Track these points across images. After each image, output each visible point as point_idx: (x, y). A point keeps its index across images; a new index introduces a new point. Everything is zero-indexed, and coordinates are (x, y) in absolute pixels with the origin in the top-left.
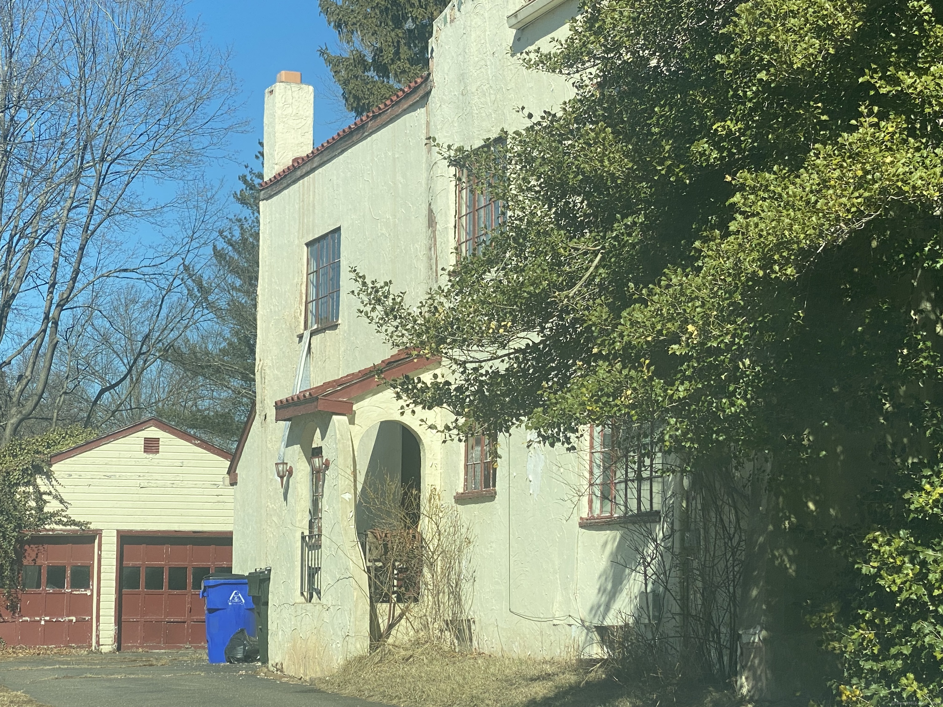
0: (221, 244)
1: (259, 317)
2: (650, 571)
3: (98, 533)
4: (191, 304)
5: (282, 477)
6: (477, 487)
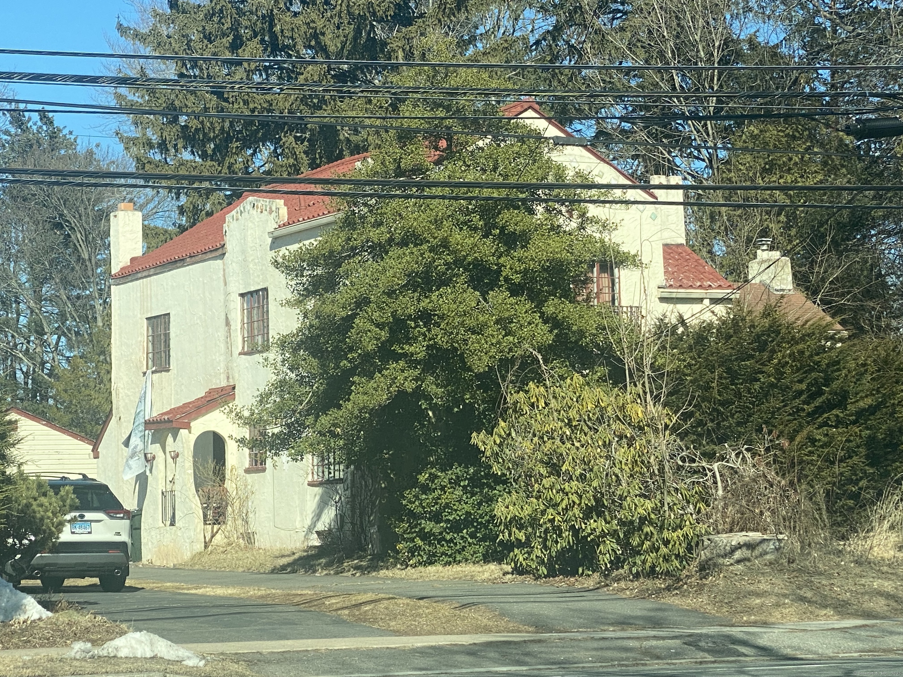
5: (149, 461)
6: (256, 465)
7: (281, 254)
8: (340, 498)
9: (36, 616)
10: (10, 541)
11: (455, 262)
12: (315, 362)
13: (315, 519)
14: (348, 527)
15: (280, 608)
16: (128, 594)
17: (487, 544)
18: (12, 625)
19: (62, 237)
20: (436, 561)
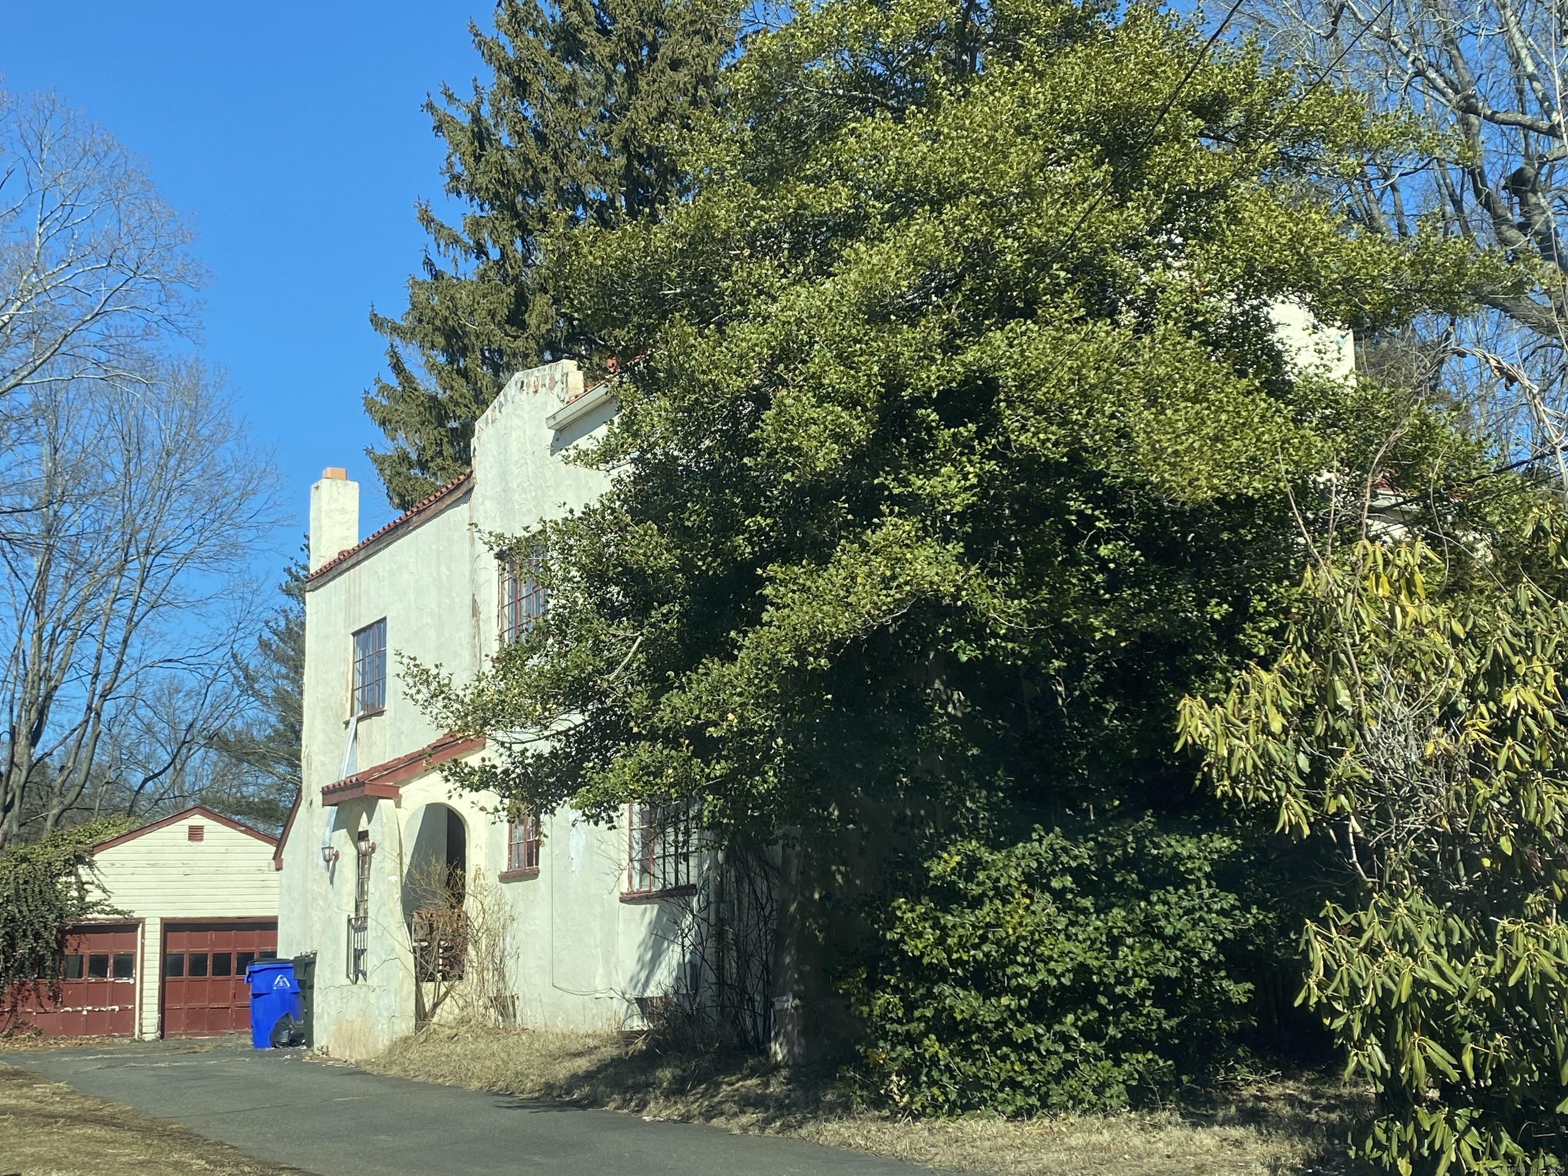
0: (267, 635)
1: (305, 704)
2: (687, 942)
3: (141, 921)
4: (237, 692)
5: (328, 861)
6: (520, 865)
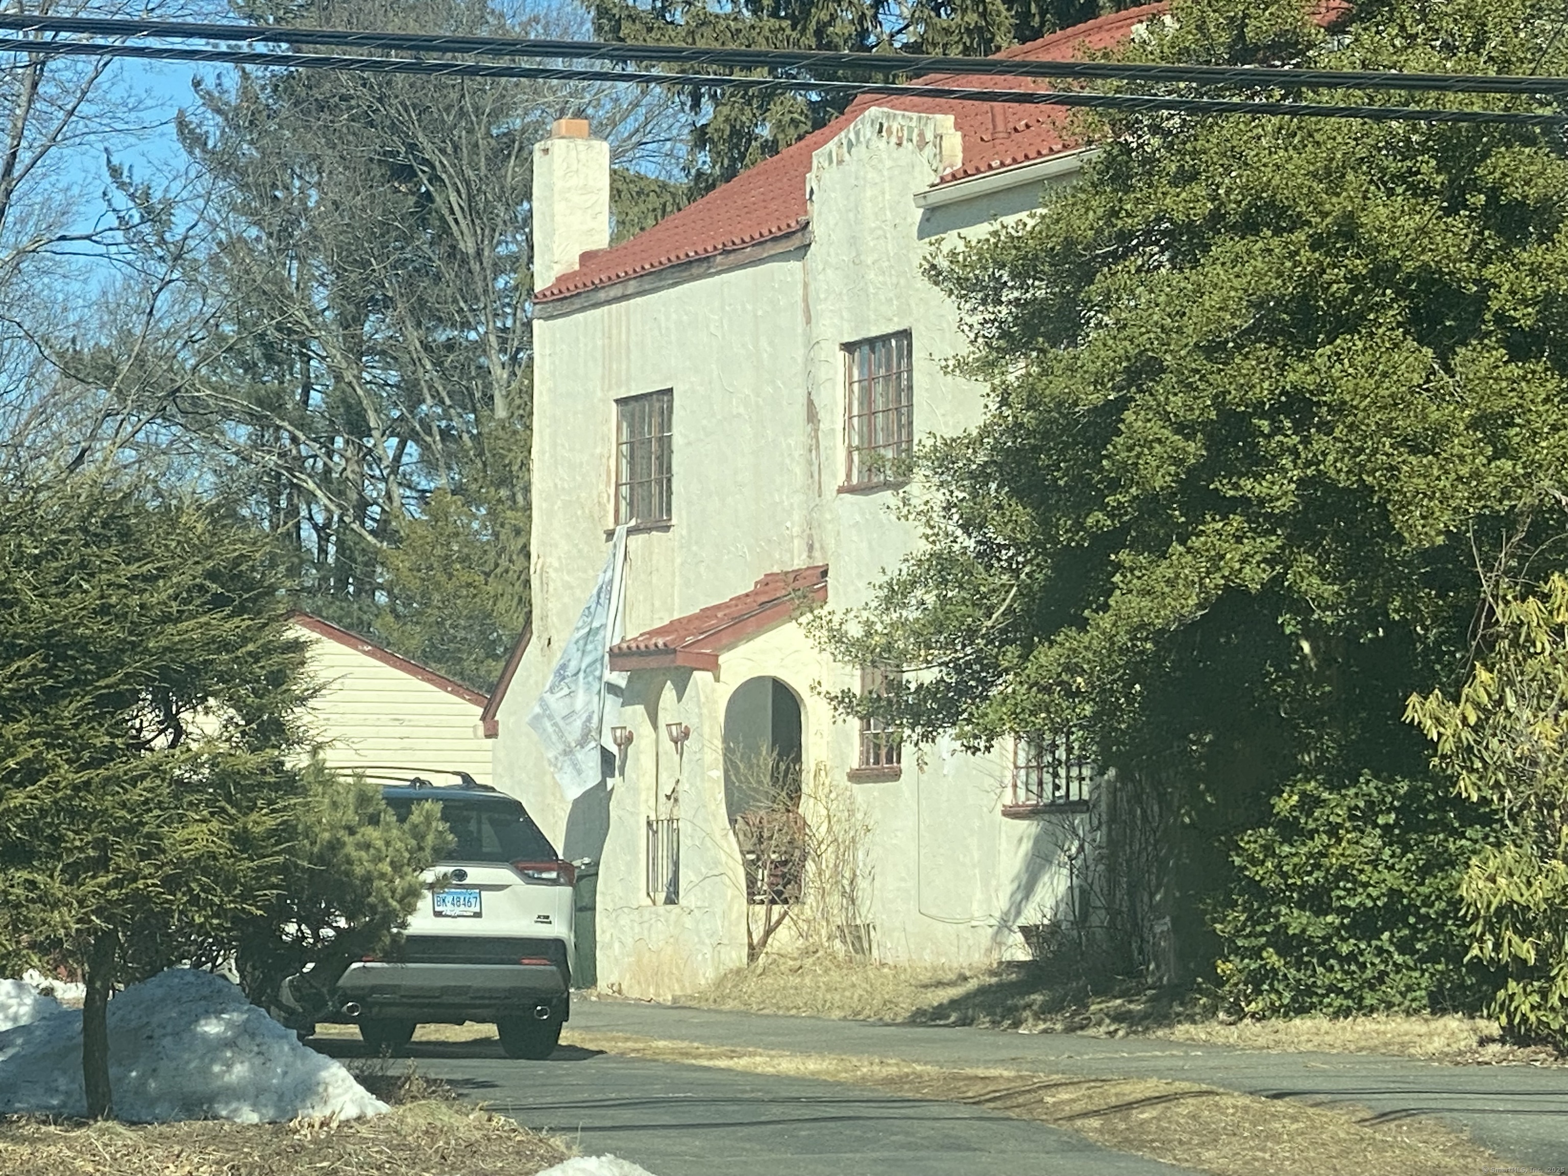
5: (619, 746)
6: (877, 762)
7: (946, 248)
8: (1081, 848)
9: (351, 1112)
10: (292, 928)
11: (1374, 275)
12: (1022, 514)
13: (1019, 897)
14: (1099, 918)
15: (935, 1110)
16: (566, 1065)
17: (1440, 967)
18: (296, 1131)
19: (412, 200)
20: (1313, 1006)
